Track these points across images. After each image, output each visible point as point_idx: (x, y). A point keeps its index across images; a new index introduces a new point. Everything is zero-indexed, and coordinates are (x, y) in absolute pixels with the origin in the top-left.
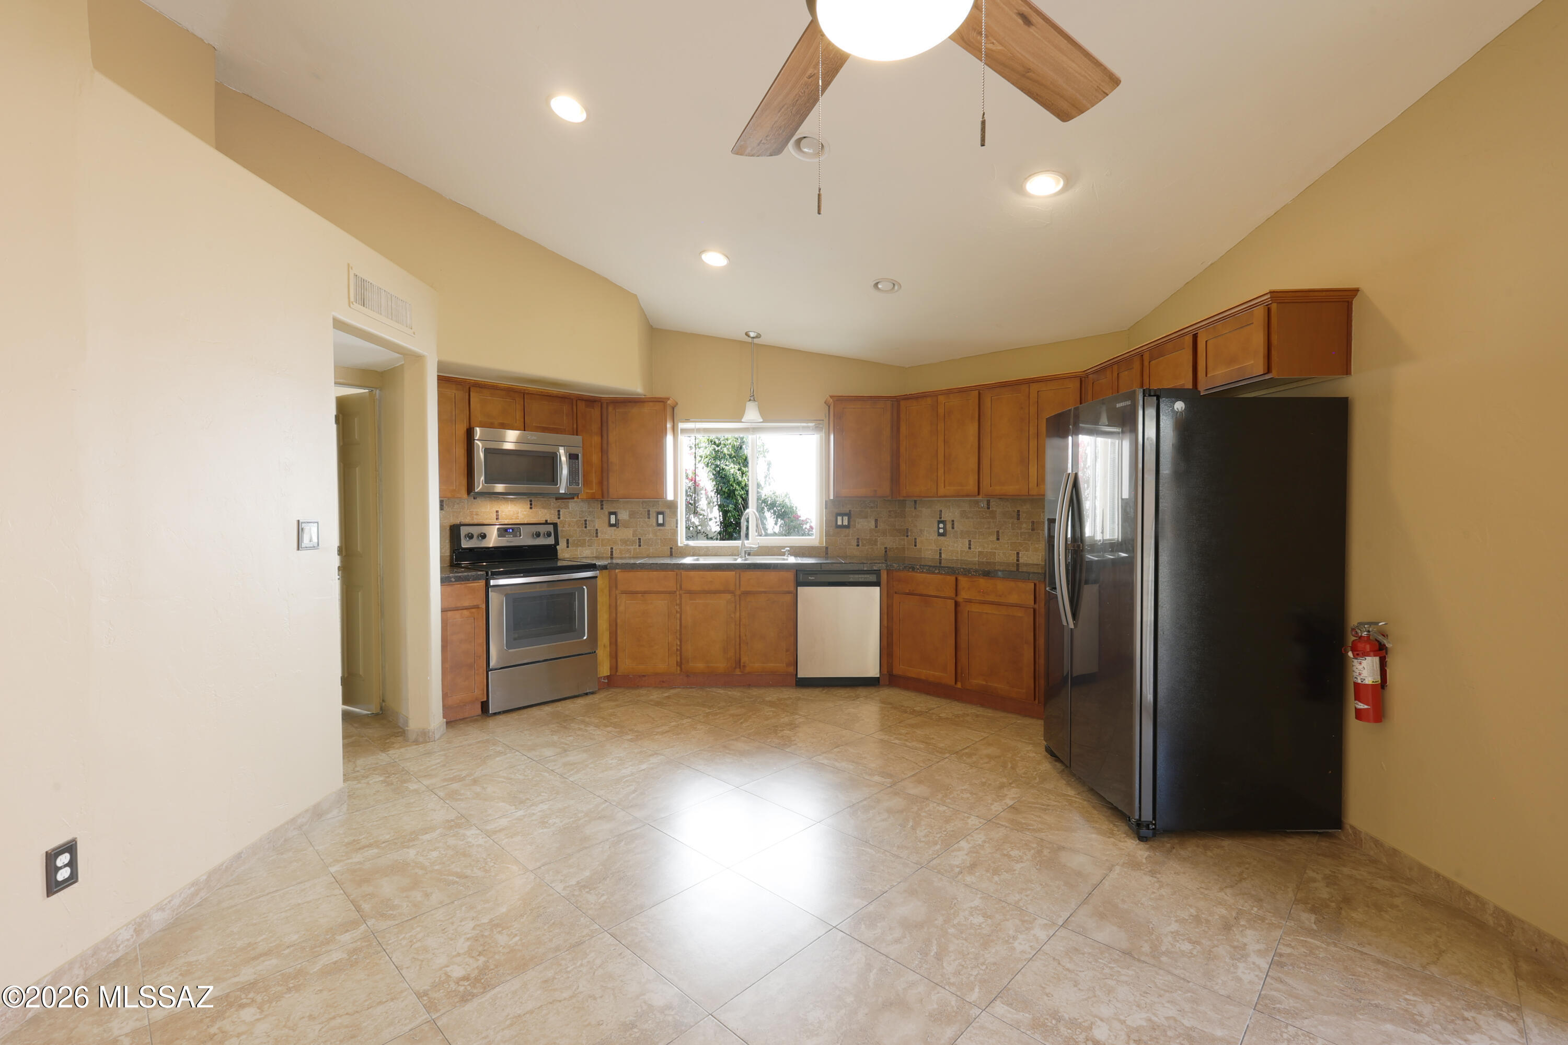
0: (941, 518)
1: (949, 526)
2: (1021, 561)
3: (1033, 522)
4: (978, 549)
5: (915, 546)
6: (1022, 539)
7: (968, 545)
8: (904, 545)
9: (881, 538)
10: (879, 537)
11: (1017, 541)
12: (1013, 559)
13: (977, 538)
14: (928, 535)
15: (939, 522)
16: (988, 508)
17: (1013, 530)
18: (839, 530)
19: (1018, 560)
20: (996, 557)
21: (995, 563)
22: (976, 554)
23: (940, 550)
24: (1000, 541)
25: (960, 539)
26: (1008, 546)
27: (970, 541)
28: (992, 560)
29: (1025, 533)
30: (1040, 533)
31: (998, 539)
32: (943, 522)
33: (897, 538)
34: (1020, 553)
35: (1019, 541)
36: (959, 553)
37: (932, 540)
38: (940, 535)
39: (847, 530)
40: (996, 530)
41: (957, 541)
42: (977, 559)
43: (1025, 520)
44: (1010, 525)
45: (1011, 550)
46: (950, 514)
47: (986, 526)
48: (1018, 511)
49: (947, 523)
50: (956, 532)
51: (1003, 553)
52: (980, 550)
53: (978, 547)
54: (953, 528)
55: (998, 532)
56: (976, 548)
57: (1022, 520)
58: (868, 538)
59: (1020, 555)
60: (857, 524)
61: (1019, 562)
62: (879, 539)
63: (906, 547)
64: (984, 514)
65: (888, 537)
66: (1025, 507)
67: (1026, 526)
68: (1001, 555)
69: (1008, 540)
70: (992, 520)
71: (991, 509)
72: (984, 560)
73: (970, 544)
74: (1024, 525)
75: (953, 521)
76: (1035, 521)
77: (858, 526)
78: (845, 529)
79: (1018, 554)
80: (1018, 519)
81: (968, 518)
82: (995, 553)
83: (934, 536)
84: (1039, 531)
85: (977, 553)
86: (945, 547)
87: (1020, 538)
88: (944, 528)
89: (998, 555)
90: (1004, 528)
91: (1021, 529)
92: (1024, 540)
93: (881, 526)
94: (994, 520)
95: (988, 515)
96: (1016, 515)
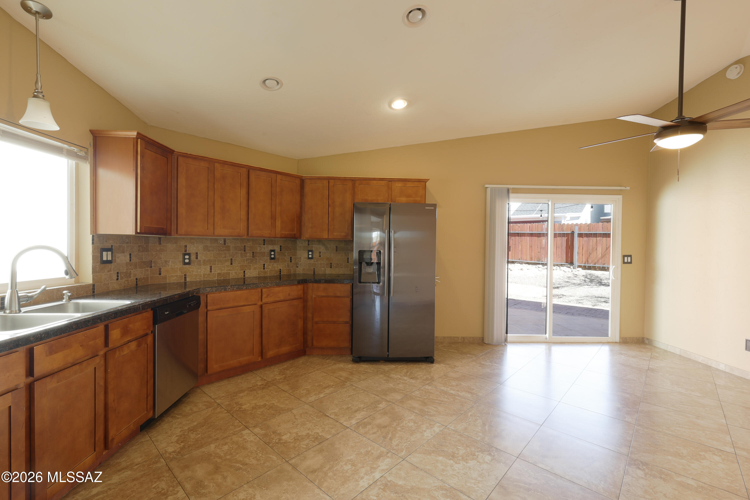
0: (186, 251)
1: (193, 257)
2: (246, 276)
3: (253, 253)
4: (218, 271)
5: (160, 274)
6: (247, 263)
7: (209, 270)
8: (148, 275)
9: (134, 270)
10: (132, 269)
11: (244, 264)
12: (241, 275)
13: (217, 264)
14: (173, 265)
15: (185, 255)
16: (225, 244)
17: (241, 257)
18: (104, 265)
19: (244, 276)
20: (230, 276)
21: (230, 279)
22: (215, 275)
23: (185, 275)
24: (233, 265)
25: (202, 266)
26: (238, 268)
27: (211, 267)
28: (227, 278)
29: (249, 259)
30: (257, 259)
31: (231, 264)
32: (189, 254)
33: (144, 269)
34: (246, 271)
35: (245, 264)
36: (202, 275)
37: (177, 268)
38: (185, 264)
39: (109, 265)
40: (230, 258)
41: (200, 267)
42: (216, 278)
43: (249, 251)
44: (240, 255)
45: (240, 270)
46: (195, 248)
47: (223, 256)
48: (245, 246)
49: (192, 255)
50: (200, 261)
51: (235, 272)
52: (219, 272)
53: (217, 270)
54: (197, 258)
55: (231, 259)
56: (216, 270)
57: (247, 251)
58: (125, 271)
59: (246, 273)
60: (117, 259)
61: (245, 276)
62: (132, 271)
63: (149, 276)
64: (221, 248)
65: (138, 269)
66: (248, 244)
67: (249, 255)
68: (234, 273)
69: (238, 264)
70: (227, 252)
71: (226, 245)
72: (222, 278)
73: (211, 269)
74: (248, 255)
75: (197, 253)
76: (254, 252)
77: (118, 261)
78: (108, 264)
79: (244, 272)
80: (245, 251)
81: (209, 251)
82: (230, 273)
83: (179, 265)
84: (256, 258)
85: (217, 275)
86: (190, 273)
87: (245, 262)
88: (189, 259)
89: (232, 274)
90: (235, 256)
91: (246, 257)
92: (248, 263)
93: (134, 260)
94: (229, 252)
95: (225, 249)
96: (243, 249)
